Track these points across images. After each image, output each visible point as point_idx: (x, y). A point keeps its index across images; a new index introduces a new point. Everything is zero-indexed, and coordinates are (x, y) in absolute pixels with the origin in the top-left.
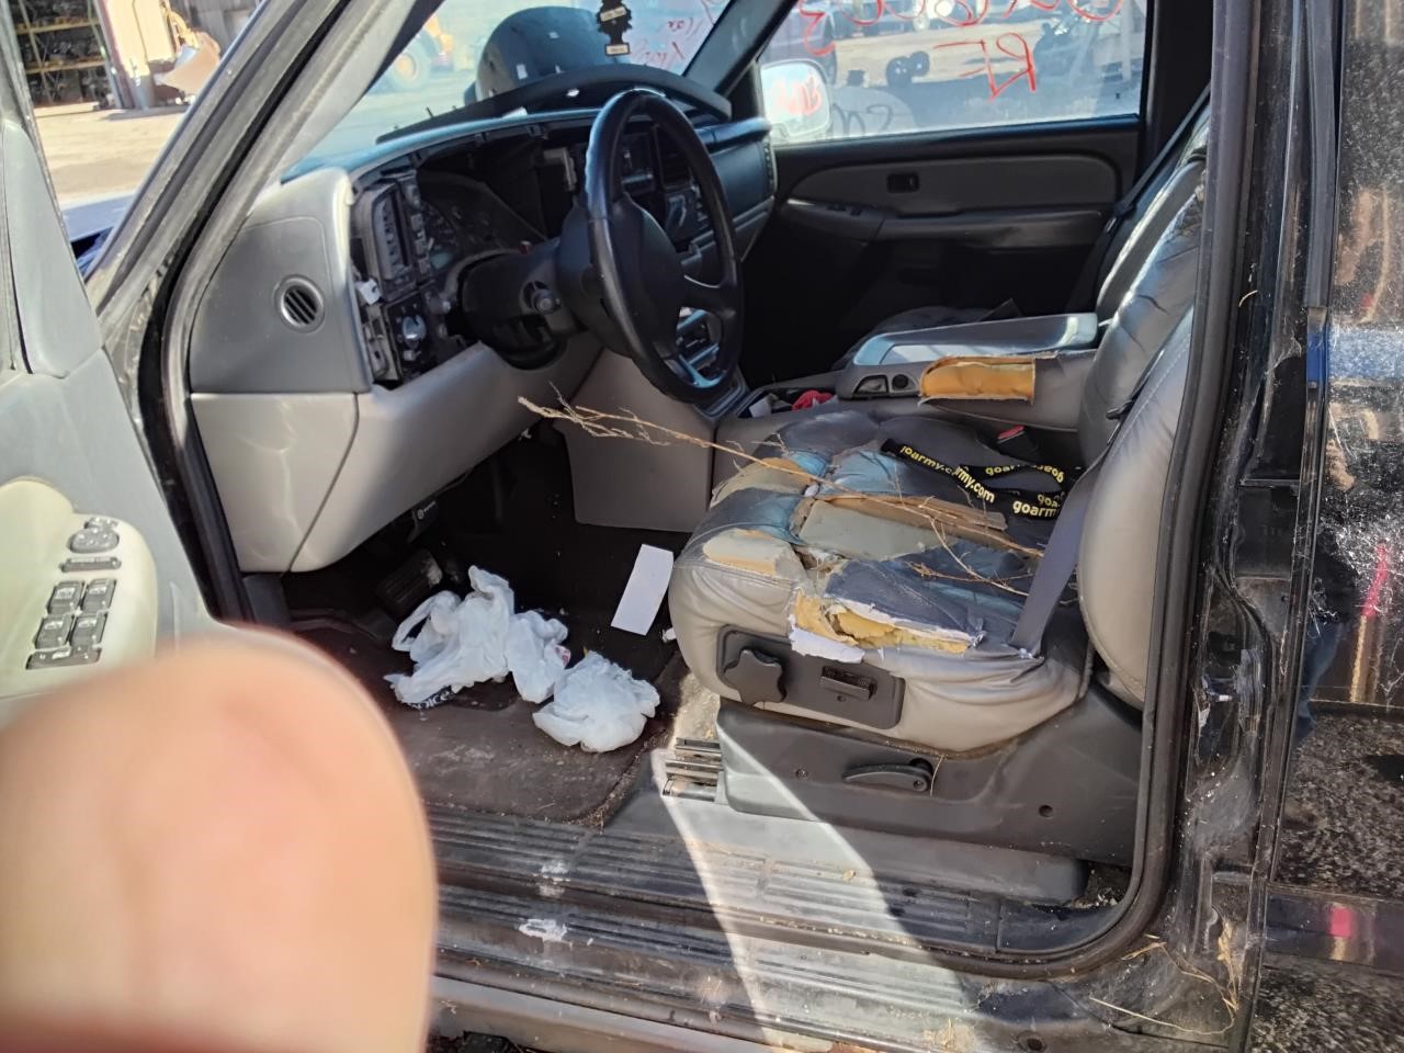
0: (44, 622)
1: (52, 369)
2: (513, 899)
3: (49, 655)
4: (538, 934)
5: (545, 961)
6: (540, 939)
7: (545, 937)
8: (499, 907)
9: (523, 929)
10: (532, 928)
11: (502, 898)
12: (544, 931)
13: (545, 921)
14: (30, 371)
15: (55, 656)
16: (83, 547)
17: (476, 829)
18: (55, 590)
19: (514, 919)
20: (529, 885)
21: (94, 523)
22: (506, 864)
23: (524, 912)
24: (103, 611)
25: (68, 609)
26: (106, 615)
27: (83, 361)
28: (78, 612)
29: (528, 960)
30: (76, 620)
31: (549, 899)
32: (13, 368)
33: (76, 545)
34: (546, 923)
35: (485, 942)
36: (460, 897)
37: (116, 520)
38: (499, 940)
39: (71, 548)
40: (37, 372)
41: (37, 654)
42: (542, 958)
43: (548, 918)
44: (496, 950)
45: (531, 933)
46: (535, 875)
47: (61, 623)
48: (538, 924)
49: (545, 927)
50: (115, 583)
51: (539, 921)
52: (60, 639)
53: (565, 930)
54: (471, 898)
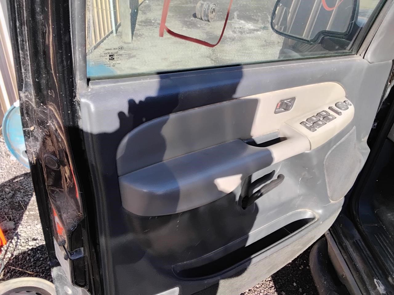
0: (313, 116)
1: (369, 60)
2: (381, 272)
3: (307, 124)
4: (377, 285)
5: (373, 293)
6: (377, 287)
7: (378, 288)
8: (375, 270)
9: (375, 280)
10: (377, 282)
11: (378, 268)
12: (379, 286)
13: (382, 285)
14: (363, 58)
15: (307, 125)
16: (338, 106)
17: (389, 247)
18: (323, 111)
19: (375, 276)
20: (387, 273)
21: (346, 102)
22: (387, 263)
23: (379, 277)
24: (326, 122)
25: (320, 117)
26: (326, 123)
27: (381, 61)
28: (321, 119)
29: (369, 288)
30: (320, 120)
31: (389, 282)
32: (360, 55)
33: (337, 105)
34: (382, 286)
35: (365, 273)
36: (369, 257)
37: (352, 104)
38: (368, 276)
39: (336, 105)
40: (365, 59)
41: (305, 122)
42: (373, 292)
43: (384, 285)
44: (365, 277)
45: (376, 283)
46: (391, 273)
47: (315, 119)
48: (380, 283)
49: (381, 286)
50: (336, 118)
51: (381, 283)
52: (312, 122)
53: (384, 292)
54: (372, 261)
